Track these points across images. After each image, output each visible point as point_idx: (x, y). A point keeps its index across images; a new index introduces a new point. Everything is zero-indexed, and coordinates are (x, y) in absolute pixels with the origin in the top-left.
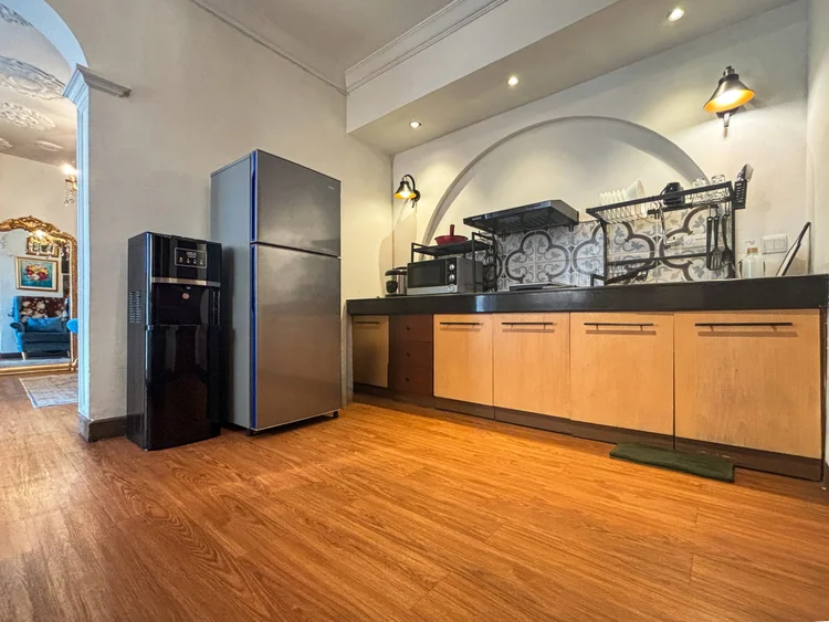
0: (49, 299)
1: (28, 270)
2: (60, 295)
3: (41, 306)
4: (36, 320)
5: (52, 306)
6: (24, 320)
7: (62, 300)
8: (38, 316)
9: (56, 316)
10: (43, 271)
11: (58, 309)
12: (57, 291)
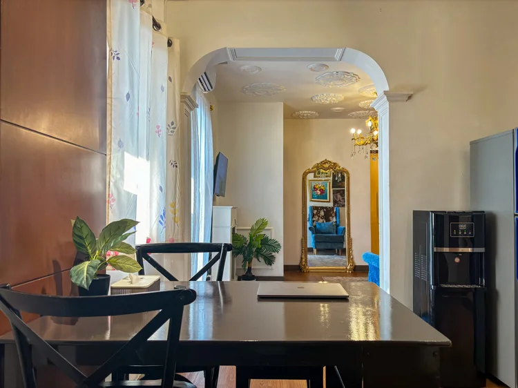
0: (326, 208)
1: (315, 188)
2: (331, 205)
3: (322, 213)
4: (320, 224)
5: (328, 213)
6: (314, 224)
7: (333, 209)
8: (321, 221)
9: (330, 221)
10: (322, 188)
11: (331, 215)
12: (329, 202)
